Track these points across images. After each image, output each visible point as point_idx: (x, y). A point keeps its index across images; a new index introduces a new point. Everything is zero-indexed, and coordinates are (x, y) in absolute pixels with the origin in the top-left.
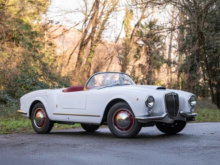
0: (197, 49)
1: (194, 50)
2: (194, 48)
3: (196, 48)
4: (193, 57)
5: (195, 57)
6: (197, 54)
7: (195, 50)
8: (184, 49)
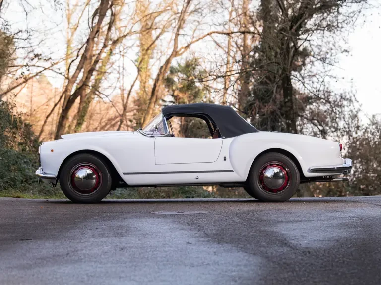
0: (272, 110)
1: (267, 111)
2: (267, 107)
3: (271, 107)
4: (265, 124)
5: (269, 123)
6: (272, 119)
7: (269, 112)
8: (250, 109)
